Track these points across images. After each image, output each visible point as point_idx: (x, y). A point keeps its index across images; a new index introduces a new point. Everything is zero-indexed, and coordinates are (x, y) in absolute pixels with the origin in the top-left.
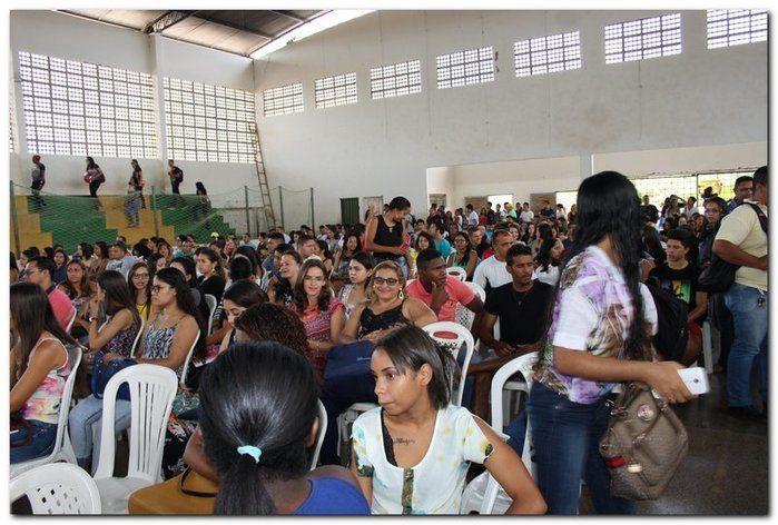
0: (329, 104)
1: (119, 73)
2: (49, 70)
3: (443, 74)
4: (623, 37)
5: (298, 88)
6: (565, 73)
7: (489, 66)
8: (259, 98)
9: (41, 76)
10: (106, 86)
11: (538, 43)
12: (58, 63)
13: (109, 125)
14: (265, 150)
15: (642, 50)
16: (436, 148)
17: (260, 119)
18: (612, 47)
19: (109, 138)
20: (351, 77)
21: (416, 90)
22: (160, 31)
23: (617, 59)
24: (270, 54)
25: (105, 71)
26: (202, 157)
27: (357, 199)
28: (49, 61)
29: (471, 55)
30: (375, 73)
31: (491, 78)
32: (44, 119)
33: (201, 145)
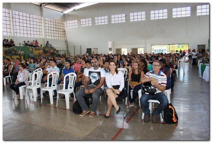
0: (84, 26)
1: (34, 16)
2: (19, 15)
3: (113, 20)
4: (155, 14)
5: (76, 21)
6: (141, 21)
7: (124, 18)
8: (65, 23)
9: (17, 17)
10: (31, 19)
11: (136, 14)
12: (21, 13)
13: (32, 29)
14: (67, 36)
15: (159, 17)
16: (111, 37)
17: (66, 28)
18: (152, 16)
19: (32, 33)
20: (90, 19)
21: (107, 23)
22: (44, 6)
23: (153, 19)
24: (69, 12)
25: (31, 16)
26: (53, 38)
27: (91, 49)
28: (19, 13)
29: (120, 16)
30: (96, 18)
31: (124, 21)
32: (18, 28)
33: (52, 34)
